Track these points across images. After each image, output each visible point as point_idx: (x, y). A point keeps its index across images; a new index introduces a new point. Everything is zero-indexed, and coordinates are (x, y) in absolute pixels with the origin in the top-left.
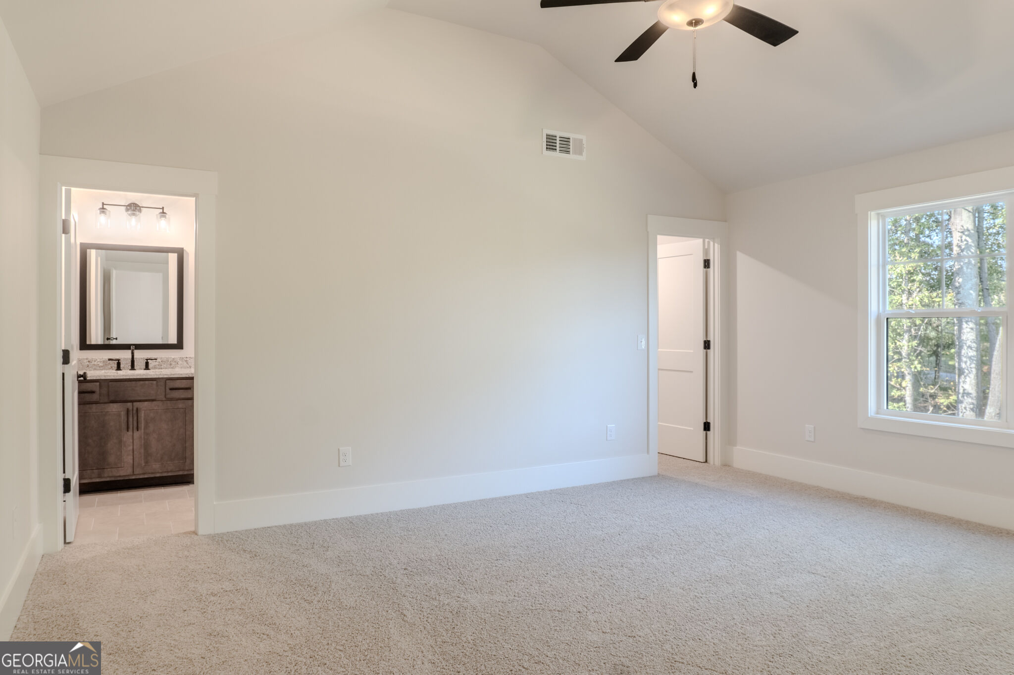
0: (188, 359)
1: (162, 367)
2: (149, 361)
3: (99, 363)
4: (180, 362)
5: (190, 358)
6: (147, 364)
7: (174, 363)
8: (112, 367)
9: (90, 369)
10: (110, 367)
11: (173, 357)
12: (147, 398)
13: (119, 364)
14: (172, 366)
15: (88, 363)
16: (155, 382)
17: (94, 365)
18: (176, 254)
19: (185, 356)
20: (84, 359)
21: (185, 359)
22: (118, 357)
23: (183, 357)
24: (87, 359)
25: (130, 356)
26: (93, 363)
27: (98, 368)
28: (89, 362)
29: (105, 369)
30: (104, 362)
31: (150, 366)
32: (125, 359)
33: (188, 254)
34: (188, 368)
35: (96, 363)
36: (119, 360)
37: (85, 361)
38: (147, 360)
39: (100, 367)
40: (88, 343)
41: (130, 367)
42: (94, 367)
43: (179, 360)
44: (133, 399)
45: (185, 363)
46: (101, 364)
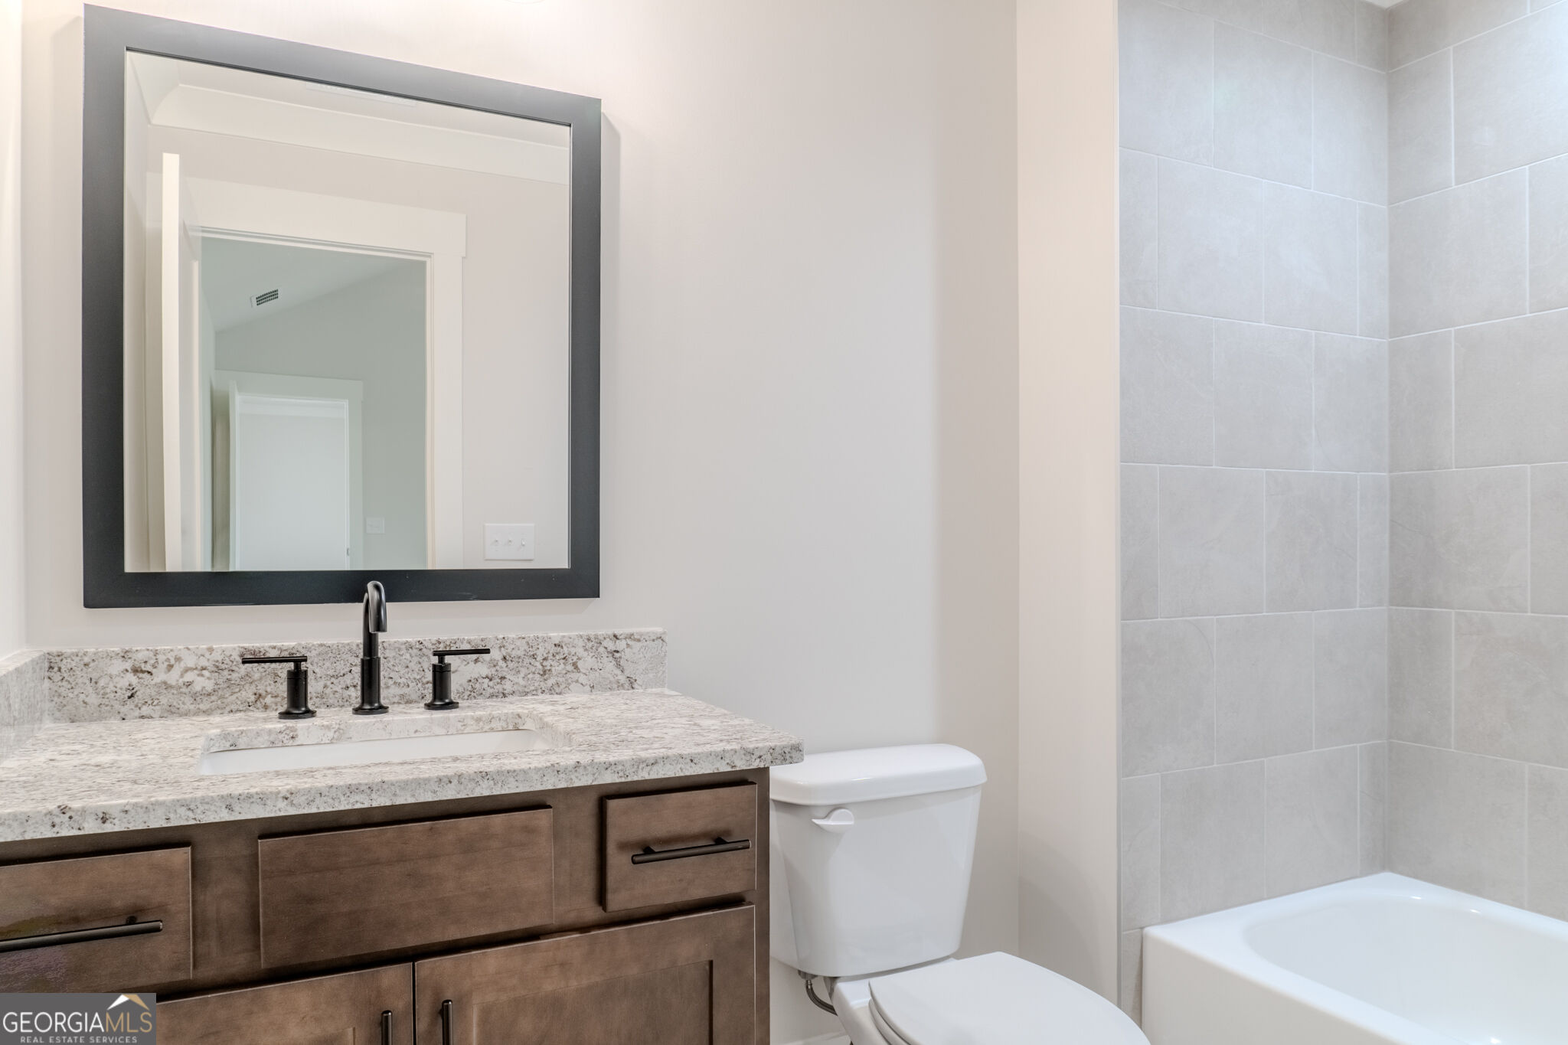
0: (621, 645)
1: (508, 686)
2: (448, 659)
3: (188, 678)
4: (587, 662)
5: (630, 636)
6: (441, 674)
7: (558, 668)
8: (259, 696)
9: (145, 710)
10: (248, 695)
11: (556, 636)
12: (500, 927)
13: (297, 681)
14: (551, 681)
15: (132, 678)
16: (542, 818)
17: (167, 686)
18: (566, 131)
19: (610, 632)
20: (109, 656)
21: (611, 646)
22: (288, 643)
23: (601, 632)
24: (125, 656)
25: (356, 638)
26: (160, 676)
27: (188, 705)
28: (136, 671)
29: (221, 709)
30: (218, 669)
31: (456, 683)
32: (327, 651)
33: (616, 136)
34: (621, 686)
35: (173, 678)
36: (298, 661)
37: (118, 666)
38: (442, 655)
39: (195, 696)
40: (132, 564)
41: (355, 695)
42: (164, 700)
43: (581, 652)
44: (412, 941)
45: (609, 665)
46: (203, 683)
